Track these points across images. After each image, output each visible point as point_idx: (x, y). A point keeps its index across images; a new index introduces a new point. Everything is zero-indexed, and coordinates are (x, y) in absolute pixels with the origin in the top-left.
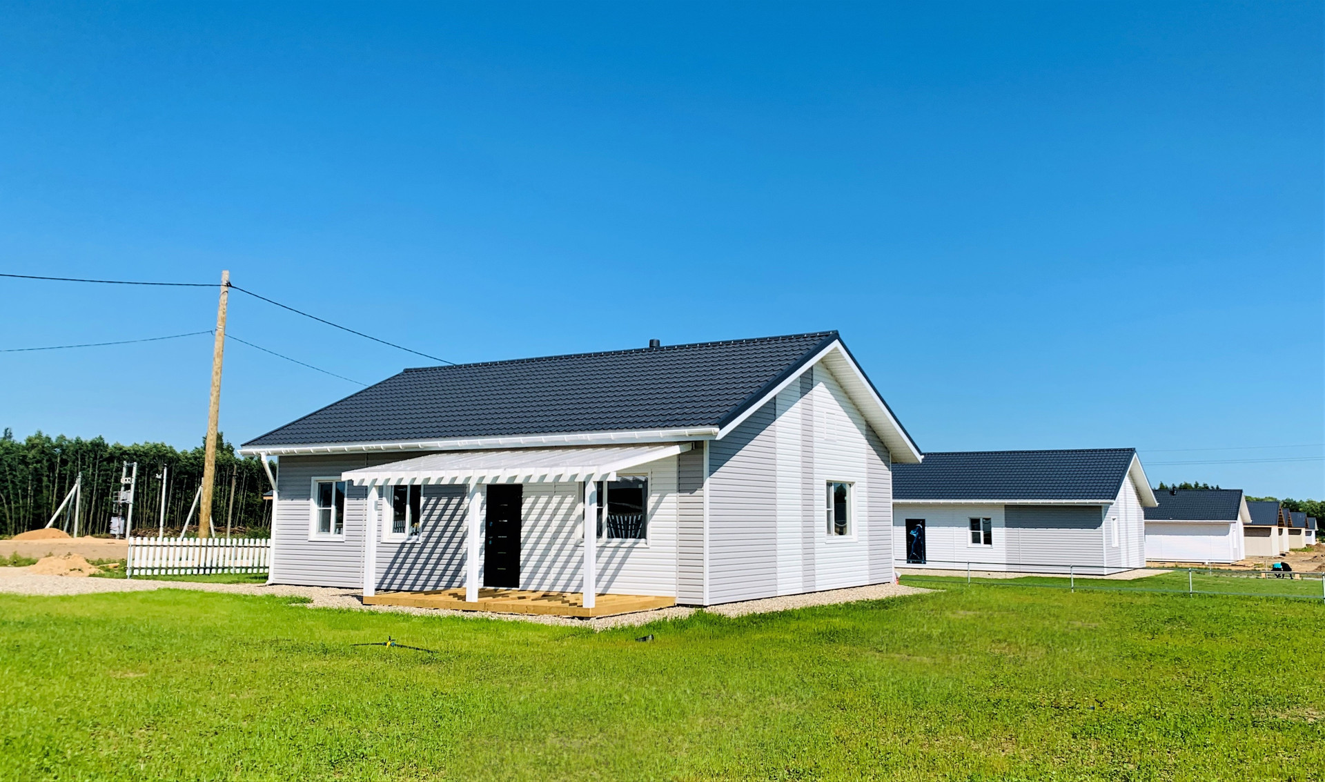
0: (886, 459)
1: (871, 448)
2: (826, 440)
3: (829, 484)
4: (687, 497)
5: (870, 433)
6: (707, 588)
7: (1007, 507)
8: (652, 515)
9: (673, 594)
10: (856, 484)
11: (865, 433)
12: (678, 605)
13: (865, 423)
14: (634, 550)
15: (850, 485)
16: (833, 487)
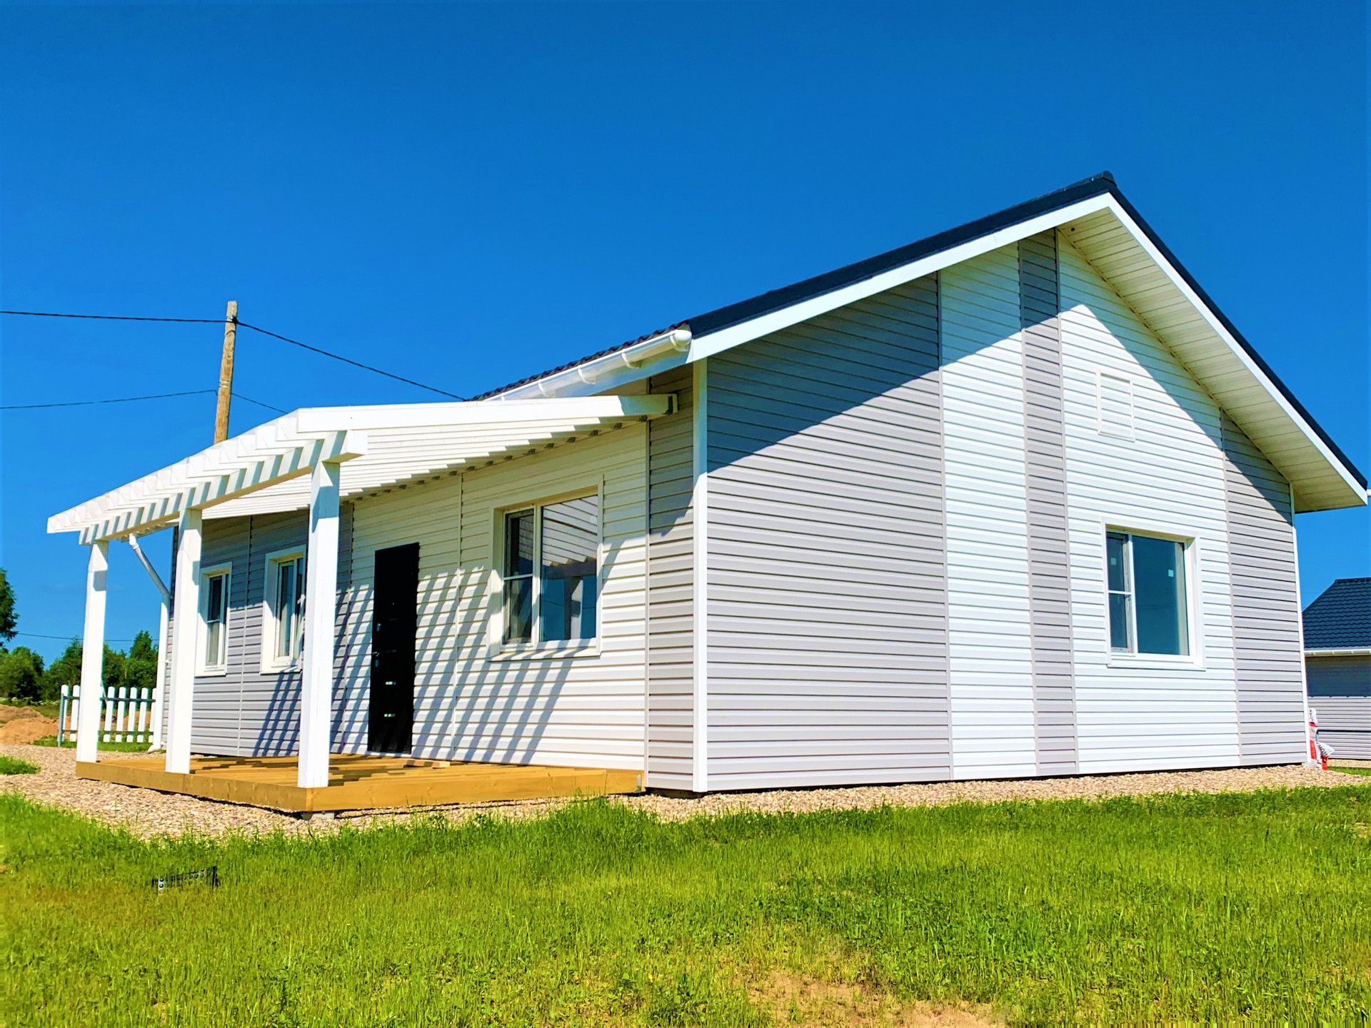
0: (1282, 498)
1: (1234, 468)
2: (1102, 434)
3: (1116, 538)
5: (1233, 437)
6: (701, 749)
8: (604, 581)
9: (638, 764)
10: (1197, 541)
11: (1219, 434)
12: (649, 791)
13: (1218, 413)
14: (575, 663)
15: (1182, 545)
16: (1130, 544)
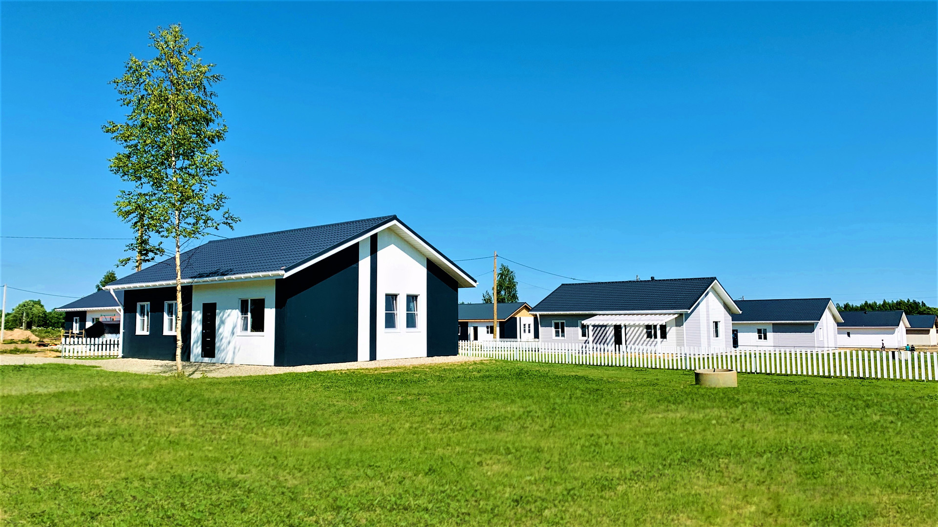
2: (713, 308)
3: (714, 322)
4: (678, 328)
7: (773, 324)
8: (670, 333)
14: (663, 342)
15: (720, 322)
